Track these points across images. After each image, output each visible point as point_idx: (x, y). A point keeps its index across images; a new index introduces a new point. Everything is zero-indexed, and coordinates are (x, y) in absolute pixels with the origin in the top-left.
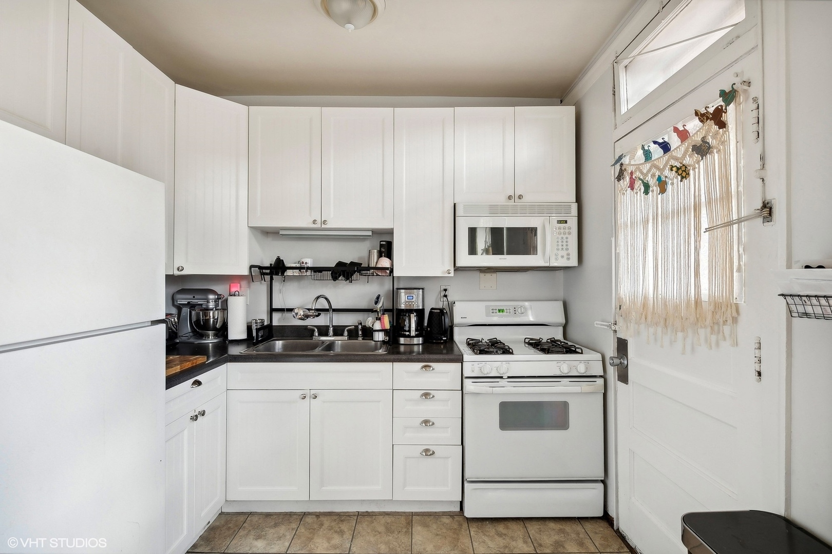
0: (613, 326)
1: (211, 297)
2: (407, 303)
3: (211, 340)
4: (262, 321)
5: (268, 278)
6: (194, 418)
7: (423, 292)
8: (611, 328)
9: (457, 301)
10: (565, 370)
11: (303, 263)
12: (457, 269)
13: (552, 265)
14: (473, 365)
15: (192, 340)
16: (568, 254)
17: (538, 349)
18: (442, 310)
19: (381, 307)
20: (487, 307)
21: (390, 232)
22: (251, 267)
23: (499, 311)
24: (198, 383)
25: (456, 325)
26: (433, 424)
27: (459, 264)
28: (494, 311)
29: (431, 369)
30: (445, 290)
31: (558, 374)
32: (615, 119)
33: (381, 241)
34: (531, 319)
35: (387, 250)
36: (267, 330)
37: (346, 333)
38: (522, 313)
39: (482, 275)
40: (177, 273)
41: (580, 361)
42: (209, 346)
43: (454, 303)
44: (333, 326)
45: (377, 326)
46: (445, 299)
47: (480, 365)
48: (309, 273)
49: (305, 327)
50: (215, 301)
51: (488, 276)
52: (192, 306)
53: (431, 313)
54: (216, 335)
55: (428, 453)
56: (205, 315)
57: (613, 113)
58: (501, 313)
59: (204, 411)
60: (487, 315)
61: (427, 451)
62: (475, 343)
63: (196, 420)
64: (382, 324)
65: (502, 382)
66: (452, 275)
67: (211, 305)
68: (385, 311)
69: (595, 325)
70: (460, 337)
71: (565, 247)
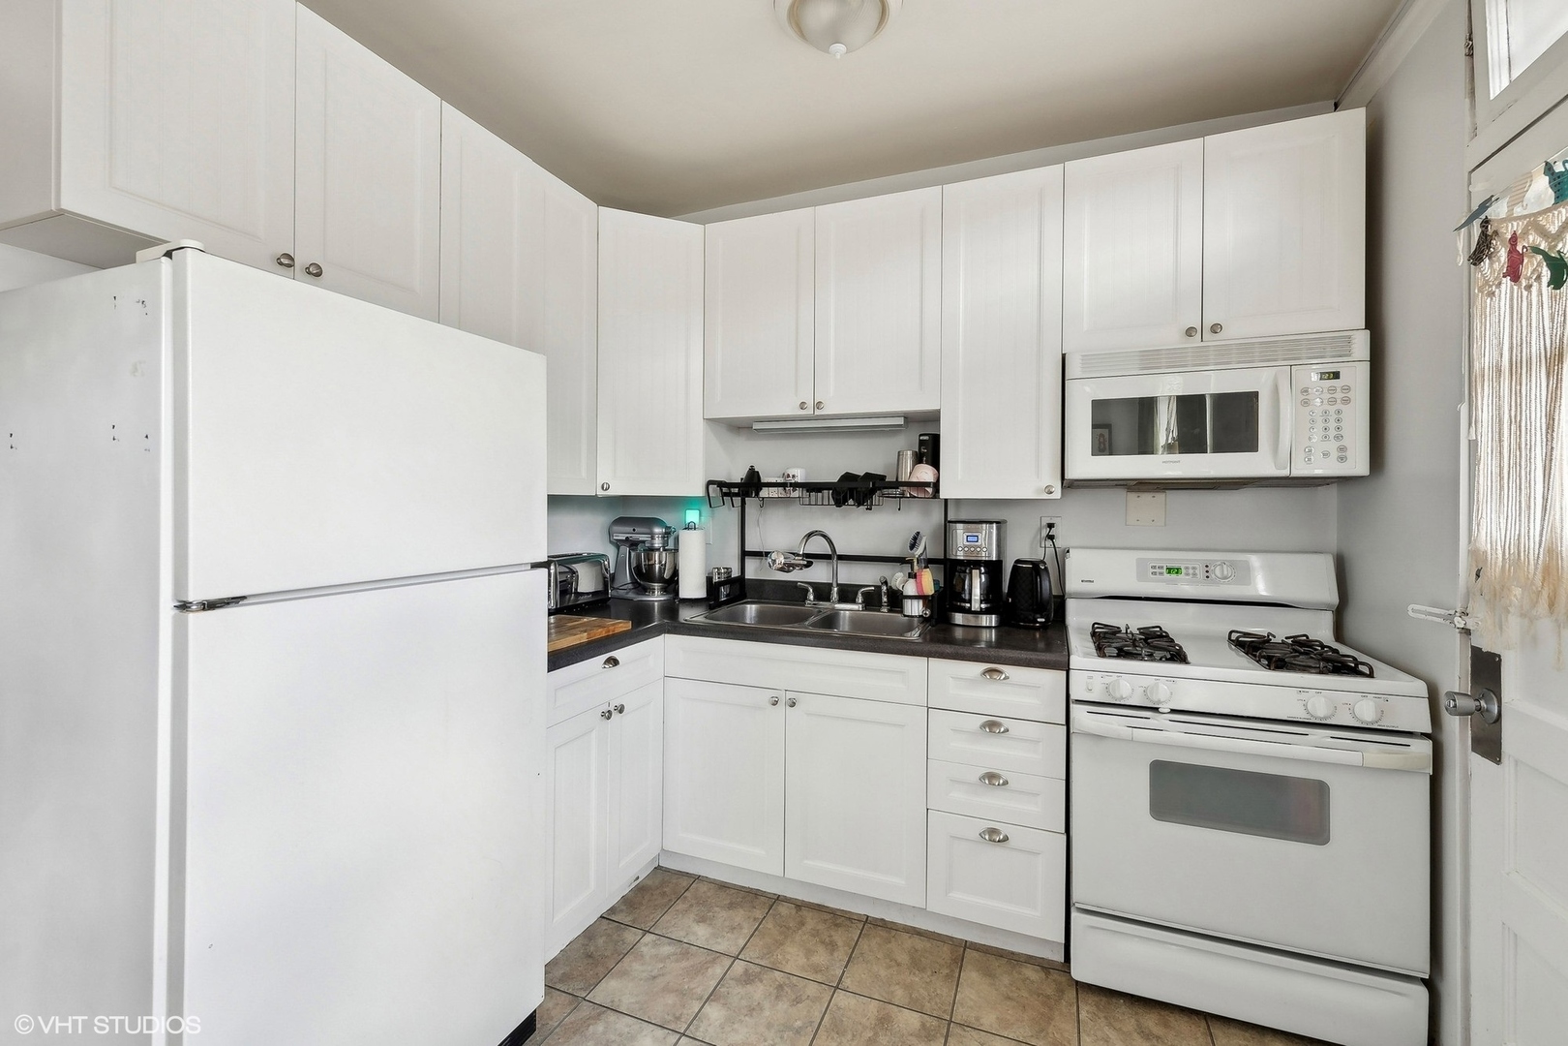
0: (1457, 619)
1: (657, 530)
2: (966, 549)
3: (657, 597)
4: (728, 571)
5: (737, 501)
6: (608, 715)
7: (998, 529)
8: (1452, 622)
9: (1073, 547)
10: (1320, 710)
11: (788, 476)
12: (1069, 485)
13: (1296, 473)
14: (1091, 678)
15: (631, 595)
16: (1342, 449)
17: (1255, 656)
18: (1035, 564)
19: (922, 554)
20: (1140, 562)
21: (934, 418)
22: (710, 483)
23: (1170, 570)
24: (614, 662)
25: (1070, 594)
26: (1006, 783)
27: (1070, 475)
28: (1157, 570)
29: (1003, 676)
30: (1051, 526)
31: (1301, 716)
32: (1473, 114)
33: (921, 435)
34: (1261, 589)
35: (930, 451)
36: (737, 586)
37: (860, 599)
38: (1225, 578)
39: (1132, 496)
40: (601, 493)
41: (1364, 694)
42: (653, 606)
43: (1068, 552)
44: (838, 585)
45: (910, 589)
46: (1049, 543)
47: (1108, 680)
48: (796, 494)
49: (792, 586)
50: (663, 537)
51: (1146, 498)
52: (633, 544)
53: (1015, 569)
54: (665, 590)
55: (994, 837)
56: (649, 558)
57: (1467, 100)
58: (1174, 576)
59: (622, 707)
60: (1141, 577)
61: (993, 831)
62: (1105, 633)
63: (609, 718)
64: (919, 586)
65: (1155, 720)
66: (1057, 494)
67: (658, 543)
68: (929, 562)
69: (1410, 613)
70: (1079, 618)
71: (1332, 433)
